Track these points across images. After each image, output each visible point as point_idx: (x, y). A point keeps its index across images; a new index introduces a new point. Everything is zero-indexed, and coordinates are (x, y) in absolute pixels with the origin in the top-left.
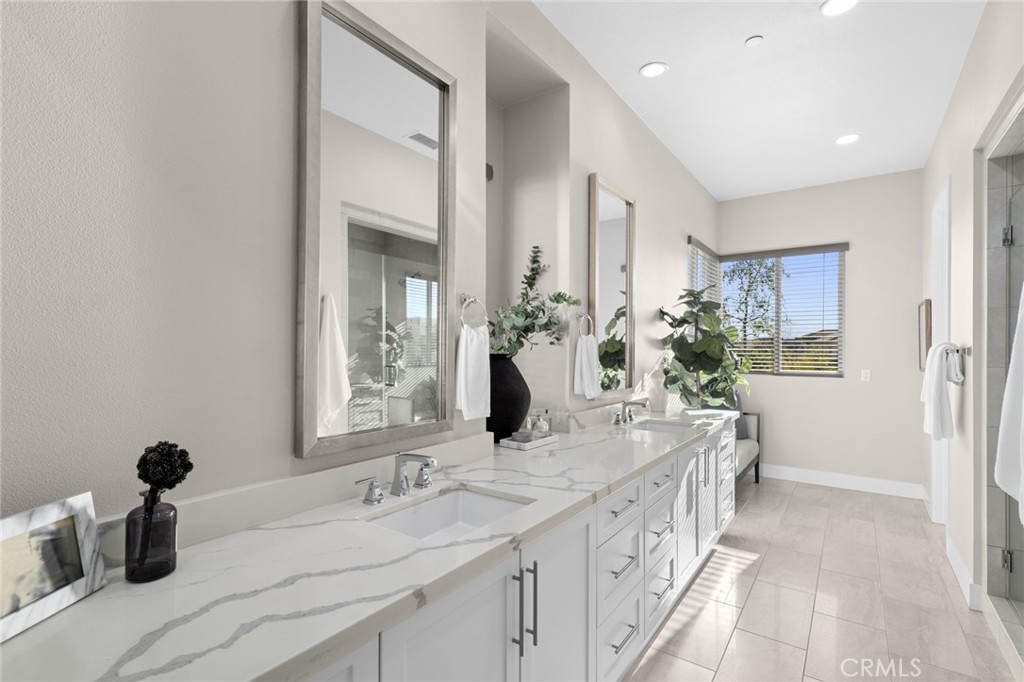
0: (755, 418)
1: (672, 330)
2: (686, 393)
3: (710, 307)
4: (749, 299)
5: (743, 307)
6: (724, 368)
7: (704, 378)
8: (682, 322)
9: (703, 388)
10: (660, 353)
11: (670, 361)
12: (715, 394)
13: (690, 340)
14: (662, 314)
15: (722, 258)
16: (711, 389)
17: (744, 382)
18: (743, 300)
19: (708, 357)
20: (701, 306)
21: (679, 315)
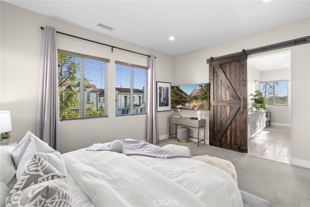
0: (269, 113)
1: (254, 97)
2: (256, 108)
3: (261, 94)
4: (267, 86)
5: (265, 88)
6: (264, 104)
7: (260, 105)
8: (256, 96)
9: (260, 107)
10: (252, 101)
11: (253, 102)
12: (262, 107)
13: (257, 99)
14: (252, 95)
15: (261, 82)
16: (261, 107)
17: (267, 106)
18: (265, 86)
19: (261, 102)
20: (259, 93)
21: (255, 95)
